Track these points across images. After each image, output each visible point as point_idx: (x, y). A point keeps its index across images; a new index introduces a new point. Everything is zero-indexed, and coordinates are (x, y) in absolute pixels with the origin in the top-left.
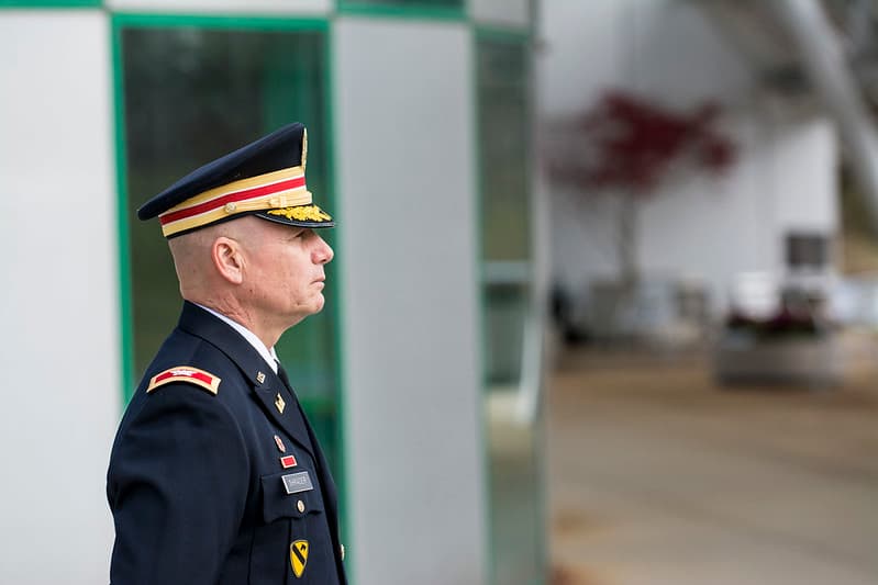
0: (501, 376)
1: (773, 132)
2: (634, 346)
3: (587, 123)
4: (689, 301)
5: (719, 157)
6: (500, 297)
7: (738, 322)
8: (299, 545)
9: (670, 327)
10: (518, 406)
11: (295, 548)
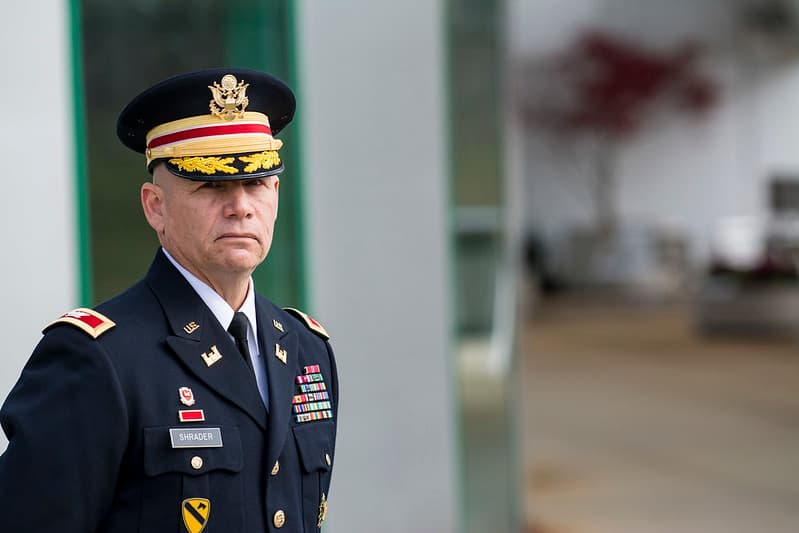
0: (473, 326)
1: (756, 72)
2: (612, 296)
3: (564, 64)
4: (669, 248)
5: (700, 99)
6: (472, 245)
7: (720, 270)
8: (195, 503)
9: (648, 275)
10: (491, 358)
11: (190, 508)
